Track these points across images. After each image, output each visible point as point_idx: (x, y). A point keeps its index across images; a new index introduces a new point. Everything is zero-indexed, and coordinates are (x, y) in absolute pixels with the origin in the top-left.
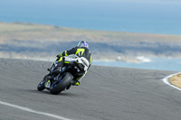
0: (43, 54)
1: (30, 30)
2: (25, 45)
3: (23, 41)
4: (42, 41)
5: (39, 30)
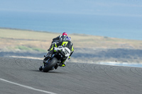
0: (95, 58)
1: (85, 40)
2: (81, 51)
3: (80, 49)
4: (94, 49)
5: (92, 40)
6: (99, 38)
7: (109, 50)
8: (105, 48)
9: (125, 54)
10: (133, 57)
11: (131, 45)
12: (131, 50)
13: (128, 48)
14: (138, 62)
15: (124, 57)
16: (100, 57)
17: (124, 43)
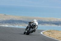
6: (2, 15)
7: (6, 20)
8: (5, 19)
9: (13, 22)
10: (17, 23)
11: (16, 18)
12: (16, 20)
13: (14, 19)
14: (19, 25)
15: (13, 23)
16: (2, 23)
17: (13, 17)
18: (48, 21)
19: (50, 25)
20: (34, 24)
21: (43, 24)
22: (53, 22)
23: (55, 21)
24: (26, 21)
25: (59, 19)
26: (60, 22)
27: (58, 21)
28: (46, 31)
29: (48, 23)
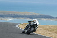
18: (23, 15)
19: (25, 19)
20: (35, 23)
21: (18, 18)
22: (27, 16)
23: (29, 14)
24: (2, 15)
25: (33, 13)
26: (34, 15)
27: (32, 15)
28: (21, 25)
29: (22, 17)
